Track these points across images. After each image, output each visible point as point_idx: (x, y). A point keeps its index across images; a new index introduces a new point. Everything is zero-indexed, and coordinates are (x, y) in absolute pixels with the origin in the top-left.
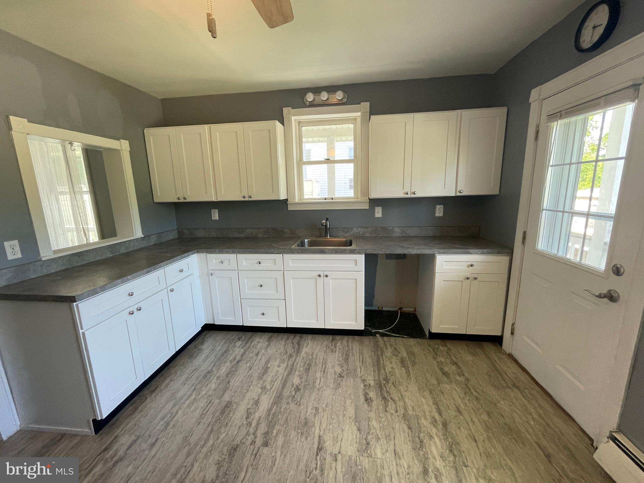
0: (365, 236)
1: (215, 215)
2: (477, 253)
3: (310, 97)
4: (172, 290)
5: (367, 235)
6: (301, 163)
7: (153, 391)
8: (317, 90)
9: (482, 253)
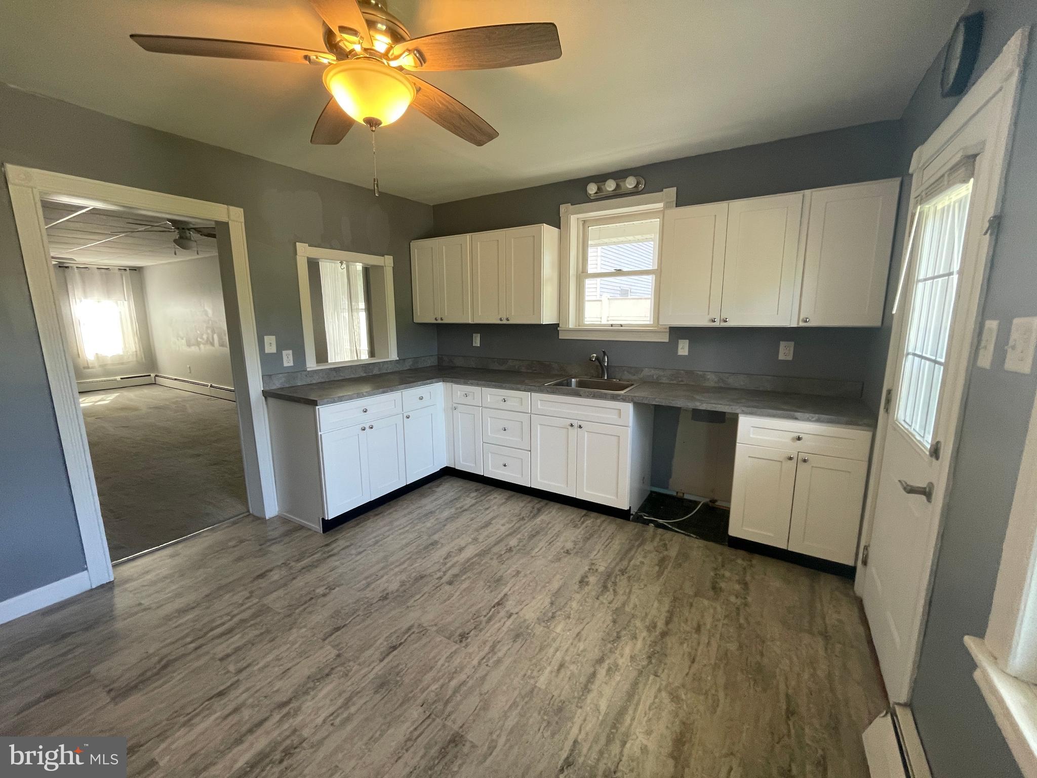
0: (660, 381)
1: (477, 341)
2: (808, 420)
3: (592, 189)
4: (408, 417)
5: (664, 380)
6: (583, 274)
7: (377, 515)
8: (600, 178)
9: (818, 421)
